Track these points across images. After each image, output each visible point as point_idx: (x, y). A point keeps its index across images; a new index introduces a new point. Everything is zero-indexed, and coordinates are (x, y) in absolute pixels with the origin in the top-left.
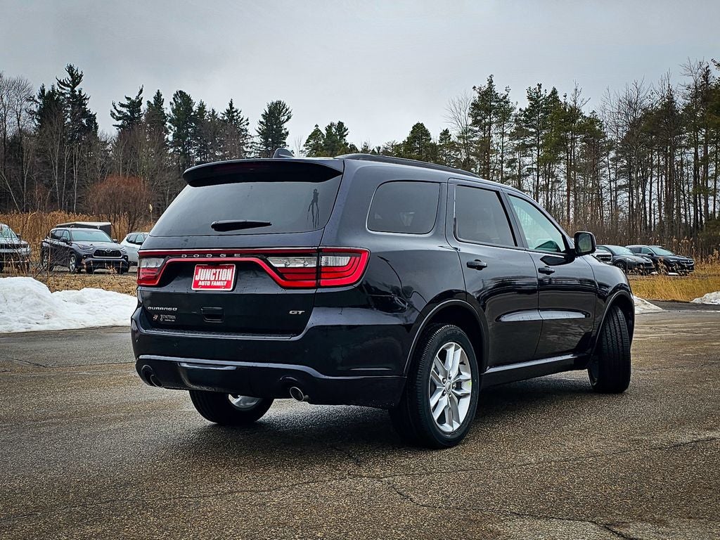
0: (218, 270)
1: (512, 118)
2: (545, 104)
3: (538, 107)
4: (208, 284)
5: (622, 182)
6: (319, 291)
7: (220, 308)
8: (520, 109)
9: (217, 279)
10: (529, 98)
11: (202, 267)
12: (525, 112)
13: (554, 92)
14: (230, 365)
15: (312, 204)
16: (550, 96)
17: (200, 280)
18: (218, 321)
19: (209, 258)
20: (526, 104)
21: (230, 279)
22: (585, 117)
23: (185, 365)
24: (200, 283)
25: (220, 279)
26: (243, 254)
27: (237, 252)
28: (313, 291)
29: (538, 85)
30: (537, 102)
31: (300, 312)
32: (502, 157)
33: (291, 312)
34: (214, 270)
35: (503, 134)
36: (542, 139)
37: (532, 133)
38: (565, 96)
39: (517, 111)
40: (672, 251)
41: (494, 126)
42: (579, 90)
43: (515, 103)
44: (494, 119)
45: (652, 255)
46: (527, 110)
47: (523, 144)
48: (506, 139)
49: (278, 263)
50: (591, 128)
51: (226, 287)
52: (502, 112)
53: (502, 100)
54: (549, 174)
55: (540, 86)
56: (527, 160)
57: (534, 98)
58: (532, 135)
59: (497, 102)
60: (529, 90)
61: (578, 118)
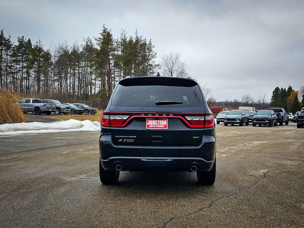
0: (159, 121)
1: (11, 49)
2: (25, 45)
3: (23, 45)
4: (155, 126)
5: (56, 78)
6: (205, 129)
7: (162, 136)
8: (15, 45)
9: (159, 124)
10: (18, 41)
11: (150, 120)
12: (17, 47)
13: (29, 40)
14: (169, 159)
15: (196, 96)
16: (27, 42)
17: (150, 125)
18: (160, 141)
19: (157, 116)
20: (17, 44)
21: (166, 124)
22: (45, 52)
23: (143, 160)
24: (150, 126)
25: (160, 124)
26: (174, 115)
27: (171, 114)
28: (203, 129)
29: (22, 36)
30: (22, 43)
31: (198, 137)
32: (7, 64)
33: (194, 137)
34: (157, 121)
35: (7, 55)
36: (24, 58)
37: (20, 56)
38: (37, 43)
39: (13, 46)
40: (89, 106)
41: (3, 51)
42: (41, 41)
43: (13, 43)
44: (4, 48)
45: (83, 107)
46: (18, 46)
47: (16, 59)
48: (9, 57)
49: (189, 118)
50: (47, 56)
51: (164, 128)
52: (7, 46)
53: (7, 41)
54: (28, 73)
55: (23, 37)
56: (18, 66)
57: (21, 41)
58: (20, 57)
59: (5, 41)
60: (19, 38)
61: (42, 52)
